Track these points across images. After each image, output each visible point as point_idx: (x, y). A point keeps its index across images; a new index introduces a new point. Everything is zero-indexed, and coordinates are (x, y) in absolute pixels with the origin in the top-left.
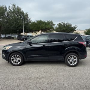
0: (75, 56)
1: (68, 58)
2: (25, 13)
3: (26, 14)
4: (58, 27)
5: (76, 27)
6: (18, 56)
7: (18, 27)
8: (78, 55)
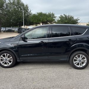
0: (83, 56)
1: (75, 58)
2: (25, 4)
3: (26, 6)
4: (59, 19)
5: (79, 20)
6: (9, 56)
7: (18, 20)
8: (87, 54)
